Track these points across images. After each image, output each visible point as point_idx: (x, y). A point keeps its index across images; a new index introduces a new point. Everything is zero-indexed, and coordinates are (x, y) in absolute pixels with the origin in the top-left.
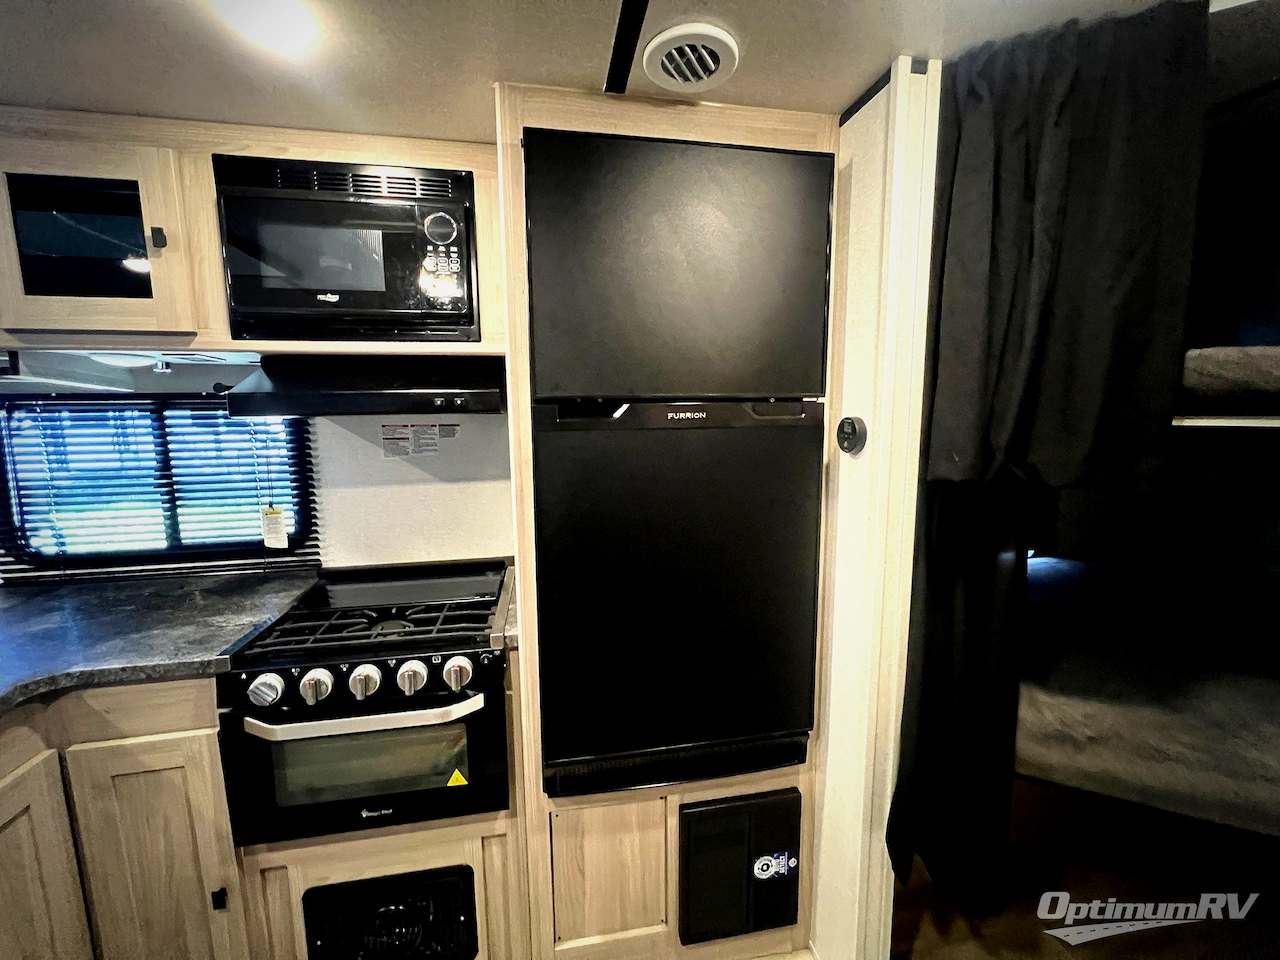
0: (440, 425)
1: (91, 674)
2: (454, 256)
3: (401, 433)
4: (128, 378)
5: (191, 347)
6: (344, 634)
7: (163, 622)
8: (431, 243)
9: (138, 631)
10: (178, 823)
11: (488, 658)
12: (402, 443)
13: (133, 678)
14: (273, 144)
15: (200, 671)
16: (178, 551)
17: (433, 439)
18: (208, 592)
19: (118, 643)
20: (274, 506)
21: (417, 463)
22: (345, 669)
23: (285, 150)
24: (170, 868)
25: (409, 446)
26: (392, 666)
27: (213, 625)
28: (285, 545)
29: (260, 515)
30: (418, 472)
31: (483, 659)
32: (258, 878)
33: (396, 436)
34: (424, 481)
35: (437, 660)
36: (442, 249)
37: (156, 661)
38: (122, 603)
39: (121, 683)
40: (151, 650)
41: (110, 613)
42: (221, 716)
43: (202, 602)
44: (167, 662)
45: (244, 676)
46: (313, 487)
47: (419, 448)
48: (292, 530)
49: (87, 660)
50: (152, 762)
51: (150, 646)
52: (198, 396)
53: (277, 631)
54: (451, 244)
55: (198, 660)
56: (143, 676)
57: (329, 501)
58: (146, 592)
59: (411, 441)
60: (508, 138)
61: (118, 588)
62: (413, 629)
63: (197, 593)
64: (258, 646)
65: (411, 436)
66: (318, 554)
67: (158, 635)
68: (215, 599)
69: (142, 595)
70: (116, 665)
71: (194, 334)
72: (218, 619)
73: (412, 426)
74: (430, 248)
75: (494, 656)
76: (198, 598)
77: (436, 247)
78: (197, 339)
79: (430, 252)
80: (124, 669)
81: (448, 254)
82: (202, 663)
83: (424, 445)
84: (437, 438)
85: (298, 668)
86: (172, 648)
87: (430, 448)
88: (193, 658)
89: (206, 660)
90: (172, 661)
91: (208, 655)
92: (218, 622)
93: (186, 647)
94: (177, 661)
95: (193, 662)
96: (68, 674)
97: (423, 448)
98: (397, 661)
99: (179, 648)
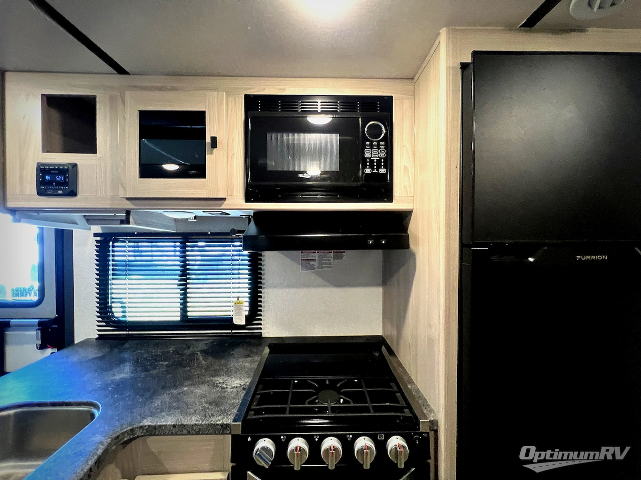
0: (334, 252)
2: (382, 147)
3: (312, 256)
4: (173, 224)
5: (222, 207)
6: (306, 405)
7: (189, 378)
8: (369, 140)
9: (175, 387)
12: (312, 263)
14: (278, 87)
16: (187, 322)
17: (329, 260)
18: (205, 353)
19: (167, 397)
20: (240, 299)
21: (319, 274)
22: (316, 440)
23: (284, 90)
25: (316, 264)
26: (349, 440)
27: (217, 386)
28: (243, 323)
29: (233, 304)
30: (320, 280)
31: (415, 440)
33: (309, 258)
34: (324, 286)
35: (381, 437)
36: (375, 143)
37: (193, 421)
38: (160, 358)
41: (155, 367)
42: (232, 467)
43: (204, 362)
44: (200, 423)
45: (249, 439)
46: (261, 287)
47: (321, 266)
48: (247, 313)
49: (152, 414)
51: (186, 404)
52: (206, 234)
54: (382, 140)
55: (220, 422)
57: (269, 296)
58: (171, 351)
59: (317, 261)
60: (451, 63)
62: (352, 405)
63: (199, 353)
65: (317, 258)
66: (261, 329)
67: (188, 393)
68: (210, 359)
69: (169, 352)
70: (170, 421)
71: (224, 199)
72: (219, 380)
73: (318, 252)
74: (368, 143)
75: (423, 437)
76: (201, 359)
77: (371, 142)
78: (226, 202)
79: (368, 145)
80: (174, 426)
81: (378, 146)
82: (222, 425)
83: (324, 264)
84: (332, 260)
85: (283, 436)
86: (201, 409)
87: (328, 266)
88: (217, 421)
89: (225, 423)
90: (204, 423)
91: (226, 418)
92: (220, 383)
93: (208, 408)
94: (207, 422)
95: (217, 424)
96: (141, 427)
97: (323, 266)
98: (351, 436)
99: (204, 409)
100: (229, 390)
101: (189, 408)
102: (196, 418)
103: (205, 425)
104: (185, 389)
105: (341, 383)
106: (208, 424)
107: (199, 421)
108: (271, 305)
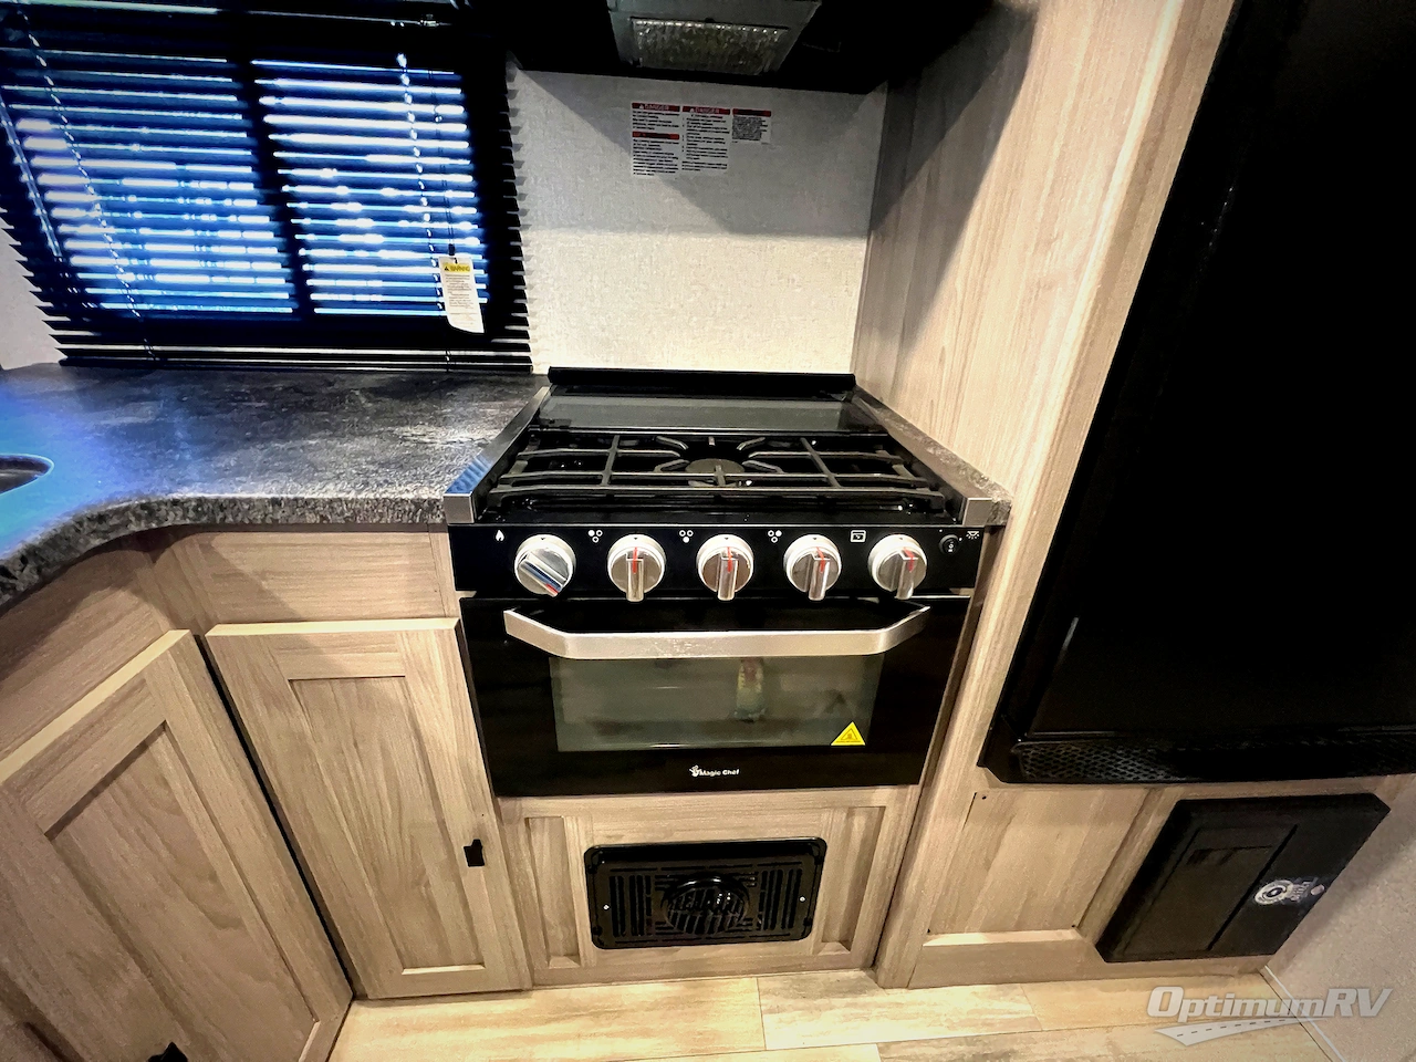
0: (737, 112)
1: (220, 505)
3: (667, 124)
6: (657, 472)
7: (326, 426)
9: (283, 438)
10: (403, 751)
11: (956, 542)
12: (666, 147)
13: (293, 520)
15: (415, 518)
17: (722, 141)
18: (376, 393)
19: (256, 454)
22: (686, 540)
24: (399, 809)
25: (677, 150)
26: (774, 540)
27: (404, 439)
28: (478, 327)
31: (947, 544)
32: (522, 827)
33: (658, 130)
35: (857, 538)
37: (330, 492)
38: (244, 397)
39: (275, 527)
40: (313, 472)
41: (230, 410)
42: (462, 601)
43: (370, 405)
44: (352, 496)
45: (500, 536)
47: (694, 160)
49: (208, 478)
50: (353, 664)
51: (311, 464)
53: (521, 458)
55: (410, 496)
56: (311, 518)
58: (279, 386)
59: (683, 142)
61: (235, 378)
62: (781, 474)
63: (357, 393)
64: (505, 482)
65: (682, 131)
66: (526, 348)
67: (318, 448)
68: (387, 402)
69: (273, 389)
70: (262, 491)
72: (408, 430)
73: (687, 109)
75: (966, 539)
76: (363, 400)
80: (275, 502)
82: (417, 503)
83: (704, 152)
84: (728, 138)
85: (595, 529)
86: (354, 471)
87: (715, 161)
88: (400, 493)
89: (425, 497)
90: (362, 496)
91: (427, 488)
92: (413, 435)
93: (377, 472)
94: (371, 496)
95: (402, 500)
96: (175, 502)
97: (702, 159)
98: (779, 533)
99: (366, 473)
100: (437, 446)
101: (318, 471)
102: (340, 486)
103: (367, 501)
104: (313, 442)
105: (749, 442)
106: (377, 499)
107: (349, 492)
108: (550, 281)
